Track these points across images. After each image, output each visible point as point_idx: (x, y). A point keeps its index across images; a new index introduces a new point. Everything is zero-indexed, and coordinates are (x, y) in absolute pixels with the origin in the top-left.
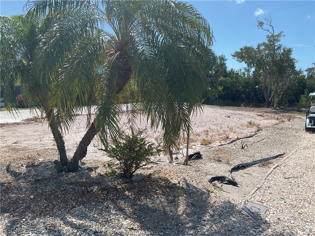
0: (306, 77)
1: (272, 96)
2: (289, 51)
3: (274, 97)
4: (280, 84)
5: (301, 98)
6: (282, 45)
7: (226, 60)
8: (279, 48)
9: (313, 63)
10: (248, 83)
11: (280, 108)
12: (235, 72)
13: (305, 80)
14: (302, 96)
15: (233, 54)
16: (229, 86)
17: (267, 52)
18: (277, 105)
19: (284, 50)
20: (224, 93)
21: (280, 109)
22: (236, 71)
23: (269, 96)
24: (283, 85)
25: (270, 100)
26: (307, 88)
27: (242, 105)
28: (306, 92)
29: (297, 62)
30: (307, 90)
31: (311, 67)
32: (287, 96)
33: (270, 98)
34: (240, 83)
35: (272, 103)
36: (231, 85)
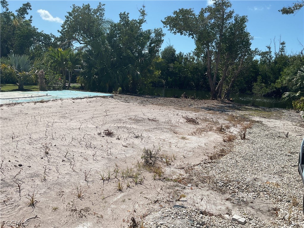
0: (259, 62)
1: (220, 84)
2: (243, 20)
3: (221, 85)
4: (230, 67)
5: (253, 85)
6: (233, 12)
7: (163, 35)
8: (230, 16)
9: (267, 47)
10: (197, 68)
11: (229, 100)
12: (184, 56)
13: (257, 66)
14: (255, 84)
15: (164, 20)
16: (177, 71)
17: (213, 21)
18: (225, 95)
19: (236, 20)
20: (171, 80)
21: (230, 102)
22: (185, 56)
23: (215, 83)
24: (233, 69)
25: (216, 89)
26: (260, 74)
27: (182, 95)
28: (258, 80)
29: (252, 39)
30: (260, 76)
31: (264, 51)
32: (238, 84)
33: (217, 87)
34: (188, 69)
35: (219, 92)
36: (179, 71)
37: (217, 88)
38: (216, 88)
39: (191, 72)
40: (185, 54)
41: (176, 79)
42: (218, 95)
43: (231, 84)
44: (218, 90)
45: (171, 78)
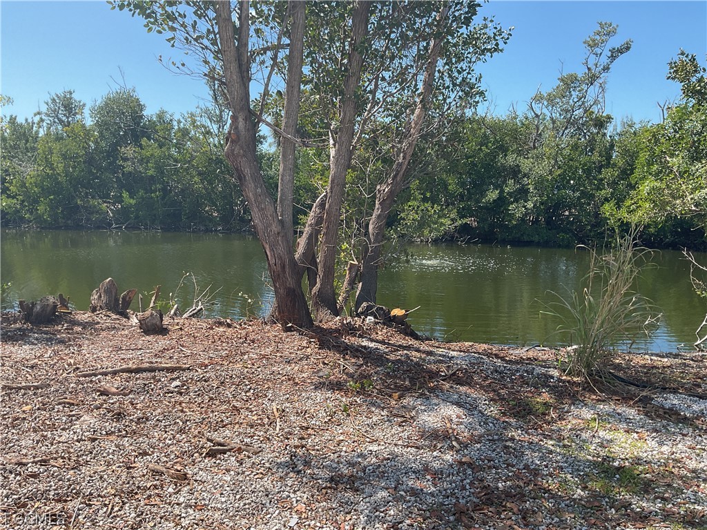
12: (175, 123)
16: (151, 172)
20: (133, 202)
22: (179, 122)
33: (305, 236)
34: (189, 162)
35: (320, 273)
36: (160, 169)
37: (302, 242)
38: (295, 245)
39: (200, 174)
40: (176, 117)
41: (152, 198)
42: (315, 290)
43: (376, 213)
44: (310, 255)
45: (131, 197)
